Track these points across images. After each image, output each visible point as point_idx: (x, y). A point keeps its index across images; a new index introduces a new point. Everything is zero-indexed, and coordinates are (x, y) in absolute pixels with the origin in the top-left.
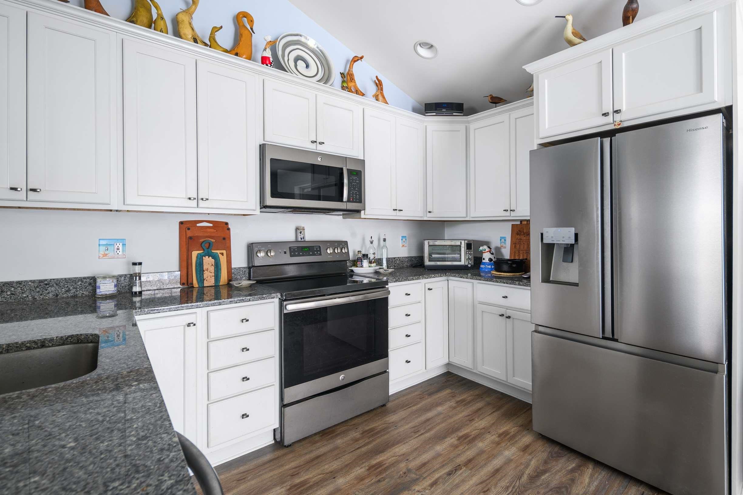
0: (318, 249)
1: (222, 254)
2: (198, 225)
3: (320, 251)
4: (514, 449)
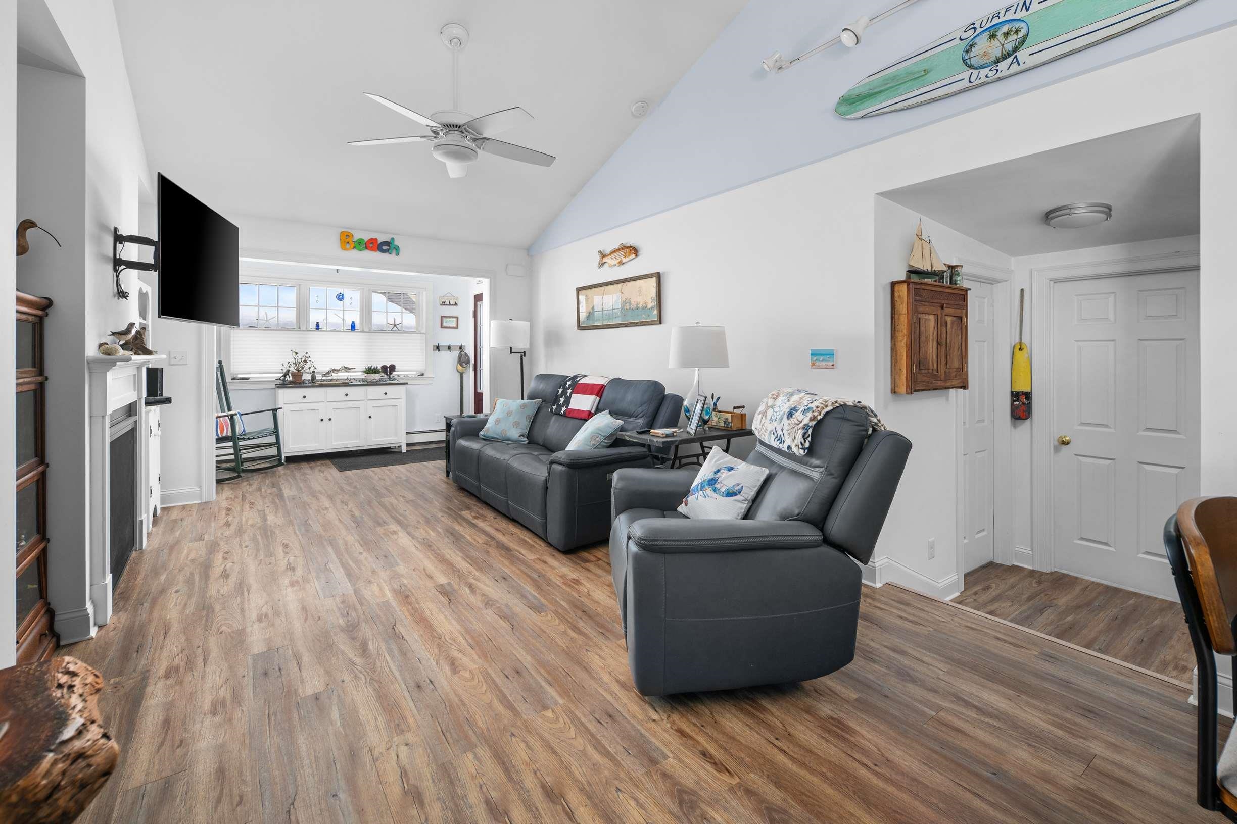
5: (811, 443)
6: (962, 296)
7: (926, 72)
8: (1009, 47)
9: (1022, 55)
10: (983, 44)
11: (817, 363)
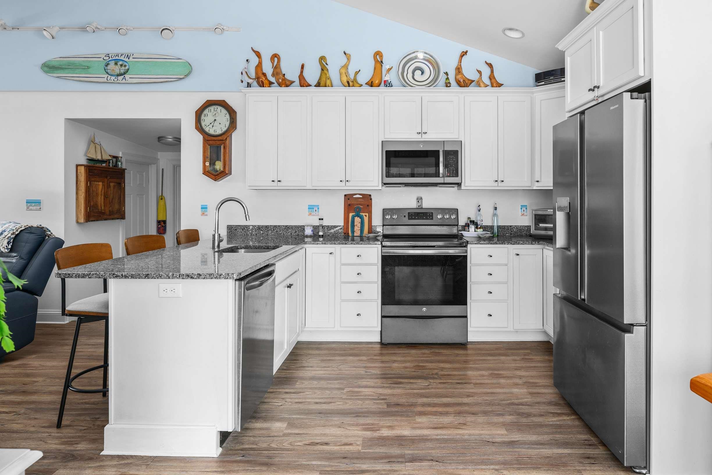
0: (431, 215)
1: (366, 216)
2: (354, 197)
3: (432, 216)
4: (525, 390)
5: (12, 246)
6: (122, 172)
7: (88, 68)
8: (122, 71)
9: (127, 76)
10: (112, 65)
11: (31, 208)
